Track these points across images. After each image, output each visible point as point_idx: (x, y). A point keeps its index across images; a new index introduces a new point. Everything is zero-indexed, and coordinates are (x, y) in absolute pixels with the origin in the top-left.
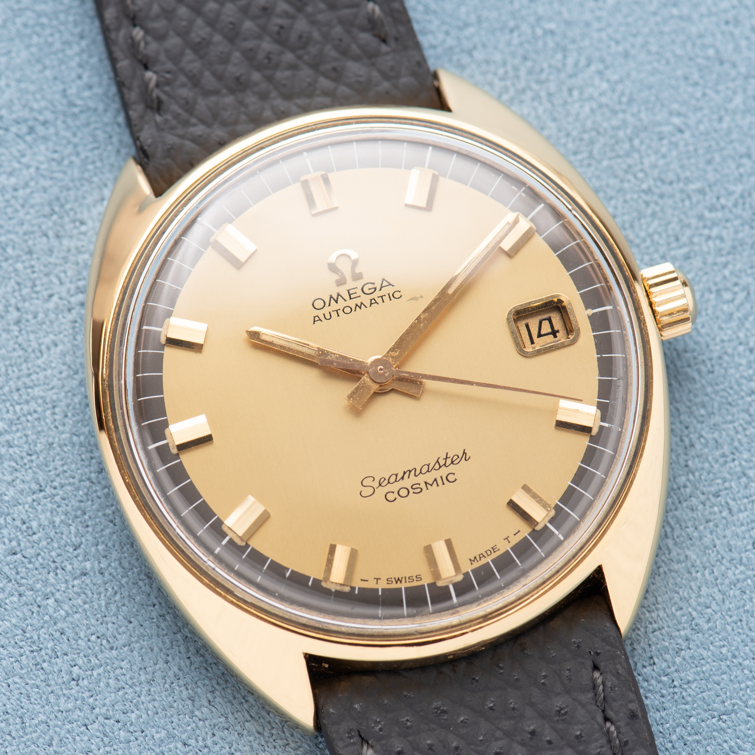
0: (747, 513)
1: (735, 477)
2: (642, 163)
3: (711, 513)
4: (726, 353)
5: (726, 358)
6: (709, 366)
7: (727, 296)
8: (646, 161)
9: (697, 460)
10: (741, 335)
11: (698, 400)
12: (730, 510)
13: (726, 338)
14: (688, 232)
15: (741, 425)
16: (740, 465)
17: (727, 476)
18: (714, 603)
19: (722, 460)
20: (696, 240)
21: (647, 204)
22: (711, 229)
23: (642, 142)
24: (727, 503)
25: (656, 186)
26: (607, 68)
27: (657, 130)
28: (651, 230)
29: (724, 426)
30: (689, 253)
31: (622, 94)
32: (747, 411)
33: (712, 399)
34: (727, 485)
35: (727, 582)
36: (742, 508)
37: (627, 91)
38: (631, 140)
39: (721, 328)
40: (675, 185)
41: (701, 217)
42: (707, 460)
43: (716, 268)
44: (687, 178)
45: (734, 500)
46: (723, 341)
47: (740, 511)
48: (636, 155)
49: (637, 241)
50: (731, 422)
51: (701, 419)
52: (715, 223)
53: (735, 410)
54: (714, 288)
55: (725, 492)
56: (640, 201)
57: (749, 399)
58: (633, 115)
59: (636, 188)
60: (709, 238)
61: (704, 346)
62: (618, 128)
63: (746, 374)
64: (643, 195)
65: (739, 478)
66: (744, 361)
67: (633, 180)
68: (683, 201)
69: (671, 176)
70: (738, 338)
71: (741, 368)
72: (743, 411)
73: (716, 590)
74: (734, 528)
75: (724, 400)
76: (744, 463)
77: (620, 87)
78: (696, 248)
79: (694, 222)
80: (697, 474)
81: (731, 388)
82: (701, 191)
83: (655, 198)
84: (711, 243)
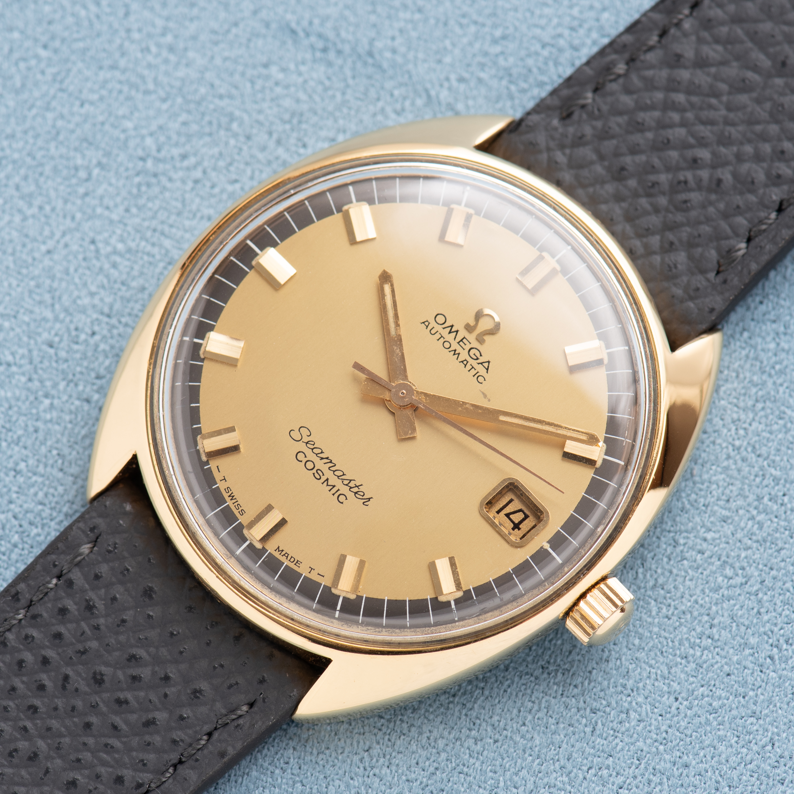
0: (605, 742)
1: (619, 709)
2: (750, 425)
3: (578, 720)
4: (691, 612)
5: (689, 616)
6: (670, 613)
7: (729, 572)
8: (755, 425)
9: (602, 673)
10: (714, 608)
11: (640, 630)
12: (594, 729)
13: (701, 602)
14: (740, 502)
15: (656, 674)
16: (631, 703)
17: (614, 704)
18: (523, 788)
19: (620, 688)
20: (741, 512)
21: (728, 457)
22: (759, 513)
23: (763, 409)
24: (596, 723)
25: (746, 449)
26: (785, 334)
27: (783, 408)
28: (714, 478)
29: (643, 665)
30: (728, 518)
31: (780, 362)
32: (670, 668)
33: (651, 637)
34: (608, 709)
35: (546, 780)
36: (605, 735)
37: (785, 363)
38: (757, 401)
39: (703, 591)
40: (760, 460)
41: (759, 499)
42: (609, 680)
43: (738, 544)
44: (774, 461)
45: (603, 725)
46: (696, 602)
47: (600, 736)
48: (751, 415)
49: (697, 479)
50: (651, 666)
51: (631, 646)
52: (765, 511)
53: (661, 659)
54: (723, 558)
55: (602, 714)
56: (725, 450)
57: (679, 660)
58: (774, 383)
59: (730, 440)
60: (753, 518)
61: (679, 594)
62: (756, 385)
63: (692, 640)
64: (731, 448)
65: (622, 712)
66: (699, 629)
67: (733, 431)
68: (756, 476)
69: (764, 451)
70: (710, 609)
71: (693, 633)
72: (667, 665)
73: (532, 779)
74: (585, 745)
75: (659, 646)
76: (634, 704)
77: (783, 355)
78: (736, 518)
79: (752, 498)
80: (593, 684)
81: (673, 642)
82: (776, 480)
83: (738, 457)
84: (750, 523)
